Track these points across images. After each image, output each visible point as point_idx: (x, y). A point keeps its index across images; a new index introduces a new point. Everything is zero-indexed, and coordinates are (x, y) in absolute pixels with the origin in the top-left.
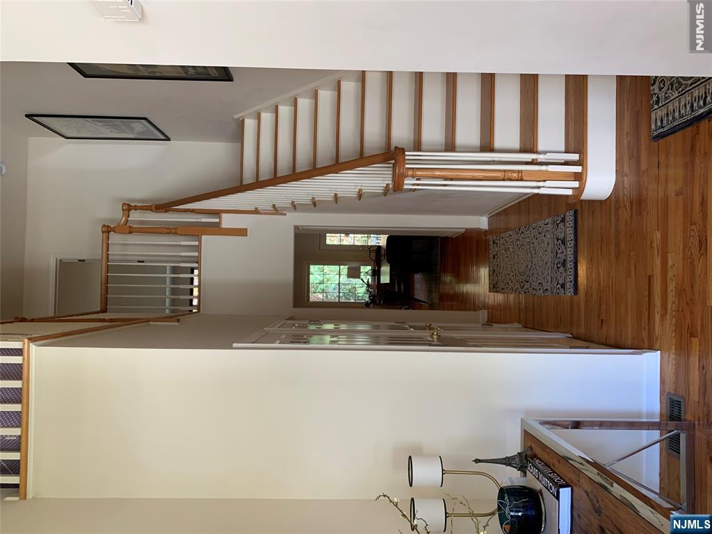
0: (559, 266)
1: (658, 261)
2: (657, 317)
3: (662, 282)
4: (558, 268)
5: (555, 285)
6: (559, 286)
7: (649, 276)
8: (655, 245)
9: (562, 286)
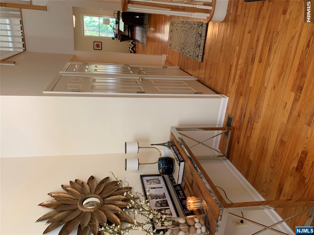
0: (197, 46)
1: (235, 60)
2: (231, 84)
3: (235, 69)
4: (197, 47)
5: (194, 55)
6: (196, 56)
7: (231, 65)
8: (236, 52)
9: (197, 56)
